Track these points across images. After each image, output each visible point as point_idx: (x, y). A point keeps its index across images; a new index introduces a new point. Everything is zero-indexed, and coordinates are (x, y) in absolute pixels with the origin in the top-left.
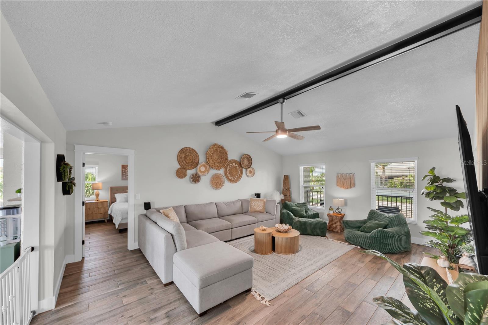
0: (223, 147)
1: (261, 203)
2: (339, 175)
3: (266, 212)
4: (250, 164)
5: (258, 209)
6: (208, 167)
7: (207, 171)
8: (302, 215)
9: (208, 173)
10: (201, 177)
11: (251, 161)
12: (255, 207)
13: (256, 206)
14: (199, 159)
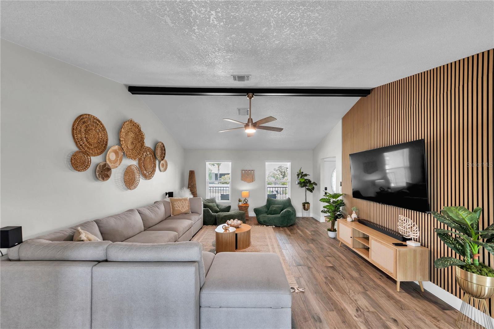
0: (140, 126)
1: (186, 202)
2: (243, 171)
3: (192, 213)
4: (163, 155)
5: (184, 211)
6: (121, 154)
7: (119, 161)
8: (216, 210)
9: (119, 164)
10: (112, 169)
11: (164, 152)
12: (179, 208)
13: (181, 207)
14: (107, 140)
